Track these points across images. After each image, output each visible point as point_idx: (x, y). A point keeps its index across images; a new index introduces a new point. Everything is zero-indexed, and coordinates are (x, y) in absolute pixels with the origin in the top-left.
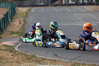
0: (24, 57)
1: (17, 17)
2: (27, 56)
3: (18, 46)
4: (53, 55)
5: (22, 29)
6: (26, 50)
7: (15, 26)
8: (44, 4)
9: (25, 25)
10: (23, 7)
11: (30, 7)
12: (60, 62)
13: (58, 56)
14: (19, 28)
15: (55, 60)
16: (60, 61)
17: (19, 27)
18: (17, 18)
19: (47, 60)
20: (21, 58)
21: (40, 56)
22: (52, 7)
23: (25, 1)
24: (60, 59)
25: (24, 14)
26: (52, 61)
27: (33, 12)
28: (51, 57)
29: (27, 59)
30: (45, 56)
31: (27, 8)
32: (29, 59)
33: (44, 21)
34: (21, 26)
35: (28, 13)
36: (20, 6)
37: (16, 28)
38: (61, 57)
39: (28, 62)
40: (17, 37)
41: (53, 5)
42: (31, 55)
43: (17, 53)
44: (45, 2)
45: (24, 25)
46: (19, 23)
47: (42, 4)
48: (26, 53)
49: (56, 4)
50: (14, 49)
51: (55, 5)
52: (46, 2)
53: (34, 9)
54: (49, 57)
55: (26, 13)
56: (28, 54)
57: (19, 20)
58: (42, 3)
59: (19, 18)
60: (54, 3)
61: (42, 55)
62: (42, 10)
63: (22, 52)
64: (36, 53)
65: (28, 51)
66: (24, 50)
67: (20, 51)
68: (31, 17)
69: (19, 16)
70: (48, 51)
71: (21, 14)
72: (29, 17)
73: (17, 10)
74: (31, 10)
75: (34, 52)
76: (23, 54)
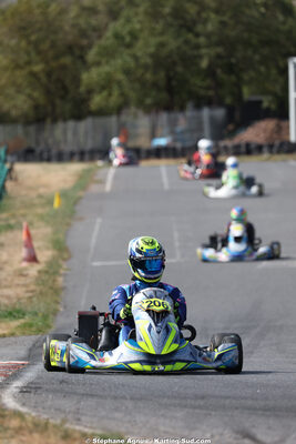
1: (12, 222)
2: (75, 439)
3: (18, 383)
4: (228, 435)
5: (41, 293)
6: (68, 404)
8: (175, 140)
9: (60, 266)
10: (49, 160)
14: (24, 285)
17: (22, 281)
23: (60, 126)
25: (56, 204)
27: (108, 187)
31: (76, 167)
33: (177, 244)
34: (33, 270)
35: (81, 193)
36: (29, 155)
37: (6, 287)
40: (13, 335)
41: (226, 148)
43: (15, 423)
45: (52, 270)
46: (24, 253)
47: (162, 142)
48: (67, 426)
49: (248, 145)
51: (243, 149)
52: (182, 133)
53: (111, 172)
55: (64, 194)
56: (77, 428)
57: (23, 237)
58: (162, 136)
59: (25, 224)
60: (232, 134)
61: (165, 432)
62: (165, 180)
63: (45, 416)
64: (129, 422)
65: (77, 411)
66: (56, 409)
67: (34, 414)
68: (99, 220)
69: (22, 212)
70: (197, 411)
71: (37, 201)
72: (81, 219)
73: (11, 178)
74: (96, 178)
75: (117, 415)
76: (50, 426)
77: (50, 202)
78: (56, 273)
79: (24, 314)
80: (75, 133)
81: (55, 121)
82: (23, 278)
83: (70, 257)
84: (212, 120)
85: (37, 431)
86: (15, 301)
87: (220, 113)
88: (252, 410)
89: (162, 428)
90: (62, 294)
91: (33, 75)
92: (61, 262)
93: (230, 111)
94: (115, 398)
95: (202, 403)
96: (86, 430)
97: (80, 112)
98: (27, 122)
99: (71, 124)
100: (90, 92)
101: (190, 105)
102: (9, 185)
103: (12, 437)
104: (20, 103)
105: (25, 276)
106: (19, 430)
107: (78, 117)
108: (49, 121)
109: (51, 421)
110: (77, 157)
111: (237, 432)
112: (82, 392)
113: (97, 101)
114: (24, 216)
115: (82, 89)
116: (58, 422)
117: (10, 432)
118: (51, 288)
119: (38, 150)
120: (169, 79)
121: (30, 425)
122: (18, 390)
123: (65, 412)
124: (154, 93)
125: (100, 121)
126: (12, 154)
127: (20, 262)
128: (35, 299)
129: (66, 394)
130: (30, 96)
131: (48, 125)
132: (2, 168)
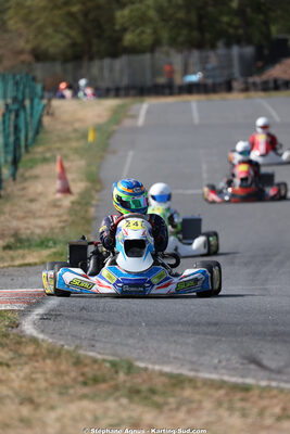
0: (67, 373)
1: (48, 155)
2: (86, 365)
3: (40, 311)
4: (235, 360)
5: (73, 222)
6: (85, 331)
7: (34, 206)
8: (205, 77)
9: (92, 197)
11: (127, 95)
13: (265, 362)
14: (58, 216)
15: (246, 389)
16: (275, 392)
17: (55, 211)
18: (45, 160)
19: (195, 388)
20: (48, 376)
21: (157, 367)
22: (252, 94)
23: (96, 63)
24: (274, 380)
25: (91, 137)
26: (227, 394)
27: (141, 121)
28: (223, 368)
29: (85, 384)
30: (192, 363)
31: (111, 103)
32: (96, 380)
34: (67, 201)
35: (115, 127)
37: (40, 217)
38: (279, 372)
39: (84, 397)
40: (42, 263)
41: (254, 84)
42: (110, 358)
43: (30, 349)
44: (209, 66)
45: (84, 201)
46: (58, 184)
48: (81, 352)
49: (275, 81)
50: (15, 331)
51: (271, 85)
52: (214, 69)
53: (145, 108)
54: (211, 373)
55: (98, 128)
56: (91, 354)
57: (57, 169)
59: (58, 157)
60: (260, 71)
61: (175, 358)
62: (196, 115)
63: (62, 343)
64: (141, 348)
65: (93, 338)
66: (73, 336)
67: (50, 340)
68: (131, 153)
69: (58, 145)
70: (209, 337)
71: (73, 135)
72: (114, 152)
73: (48, 114)
74: (131, 113)
75: (131, 341)
76: (63, 352)
77: (85, 136)
78: (88, 204)
79: (55, 243)
80: (111, 70)
81: (91, 59)
82: (56, 209)
83: (102, 189)
84: (242, 58)
85: (50, 358)
86: (47, 231)
87: (249, 50)
88: (262, 335)
90: (94, 223)
91: (71, 15)
92: (93, 193)
93: (259, 49)
94: (131, 325)
95: (214, 329)
96: (99, 357)
97: (115, 50)
98: (66, 60)
99: (107, 62)
100: (124, 30)
102: (46, 120)
103: (26, 363)
104: (56, 42)
105: (59, 206)
106: (33, 357)
107: (114, 55)
108: (86, 58)
109: (66, 347)
110: (112, 93)
111: (244, 358)
112: (100, 319)
113: (129, 38)
115: (117, 27)
116: (72, 348)
117: (24, 359)
118: (83, 218)
120: (200, 17)
121: (44, 351)
122: (39, 317)
123: (80, 338)
124: (185, 32)
125: (136, 58)
126: (49, 91)
127: (55, 194)
128: (67, 229)
129: (84, 321)
130: (67, 35)
131: (85, 63)
132: (39, 104)
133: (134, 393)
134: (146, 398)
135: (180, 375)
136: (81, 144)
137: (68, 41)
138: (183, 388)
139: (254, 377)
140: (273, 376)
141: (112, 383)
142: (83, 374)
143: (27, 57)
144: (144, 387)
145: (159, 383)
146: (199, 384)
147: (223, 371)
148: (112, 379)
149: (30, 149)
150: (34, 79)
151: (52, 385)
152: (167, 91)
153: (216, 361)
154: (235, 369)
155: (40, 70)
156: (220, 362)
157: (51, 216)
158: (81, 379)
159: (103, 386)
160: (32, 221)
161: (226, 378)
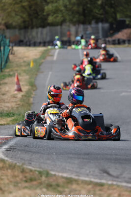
0: (18, 176)
1: (11, 73)
2: (26, 173)
3: (6, 147)
4: (97, 171)
5: (23, 105)
6: (27, 156)
7: (5, 97)
9: (32, 93)
10: (30, 46)
12: (115, 189)
13: (111, 173)
14: (15, 102)
15: (102, 185)
16: (115, 187)
17: (14, 100)
18: (10, 76)
19: (78, 184)
20: (9, 177)
21: (60, 174)
22: (108, 46)
23: (35, 30)
24: (115, 181)
25: (32, 65)
26: (93, 187)
27: (55, 58)
29: (26, 181)
30: (77, 172)
31: (41, 49)
32: (31, 180)
34: (20, 95)
35: (43, 61)
36: (20, 43)
37: (7, 102)
38: (117, 177)
39: (26, 187)
40: (8, 124)
41: (109, 41)
42: (38, 169)
44: (88, 32)
45: (28, 95)
46: (16, 87)
49: (119, 40)
51: (117, 42)
52: (90, 34)
53: (57, 52)
54: (85, 177)
55: (35, 61)
56: (30, 167)
57: (15, 80)
59: (16, 74)
60: (112, 35)
61: (69, 170)
63: (16, 162)
64: (53, 165)
65: (31, 160)
66: (21, 159)
67: (10, 161)
68: (50, 73)
69: (16, 69)
70: (85, 160)
71: (22, 64)
72: (42, 72)
73: (12, 54)
74: (51, 54)
75: (48, 162)
76: (16, 166)
77: (29, 64)
78: (30, 96)
79: (14, 115)
80: (42, 33)
81: (32, 28)
82: (15, 99)
83: (37, 89)
84: (103, 28)
85: (10, 169)
86: (10, 109)
87: (107, 25)
88: (110, 160)
89: (67, 168)
90: (32, 106)
91: (23, 7)
92: (32, 91)
93: (111, 25)
94: (48, 154)
95: (87, 157)
96: (33, 169)
97: (44, 24)
98: (20, 29)
99: (40, 29)
100: (48, 15)
101: (93, 22)
102: (11, 56)
104: (17, 20)
105: (16, 97)
106: (2, 168)
107: (43, 26)
108: (30, 28)
109: (18, 164)
110: (42, 44)
111: (101, 170)
112: (34, 151)
113: (51, 19)
114: (17, 70)
116: (21, 164)
118: (27, 103)
119: (25, 41)
120: (84, 10)
121: (7, 166)
122: (5, 149)
123: (24, 160)
124: (77, 16)
125: (53, 28)
126: (12, 43)
127: (14, 91)
129: (27, 152)
130: (22, 17)
131: (29, 30)
132: (7, 49)
133: (49, 186)
134: (55, 189)
135: (71, 178)
136: (27, 68)
137: (22, 20)
138: (72, 184)
139: (106, 180)
140: (114, 179)
141: (39, 181)
142: (25, 177)
143: (2, 27)
144: (54, 183)
145: (61, 181)
146: (80, 183)
147: (91, 176)
148: (39, 179)
149: (3, 70)
150: (5, 37)
151: (11, 182)
152: (68, 44)
153: (88, 172)
154: (97, 176)
155: (8, 33)
156: (90, 172)
157: (12, 102)
158: (24, 179)
159: (35, 183)
160: (3, 104)
161: (92, 180)
